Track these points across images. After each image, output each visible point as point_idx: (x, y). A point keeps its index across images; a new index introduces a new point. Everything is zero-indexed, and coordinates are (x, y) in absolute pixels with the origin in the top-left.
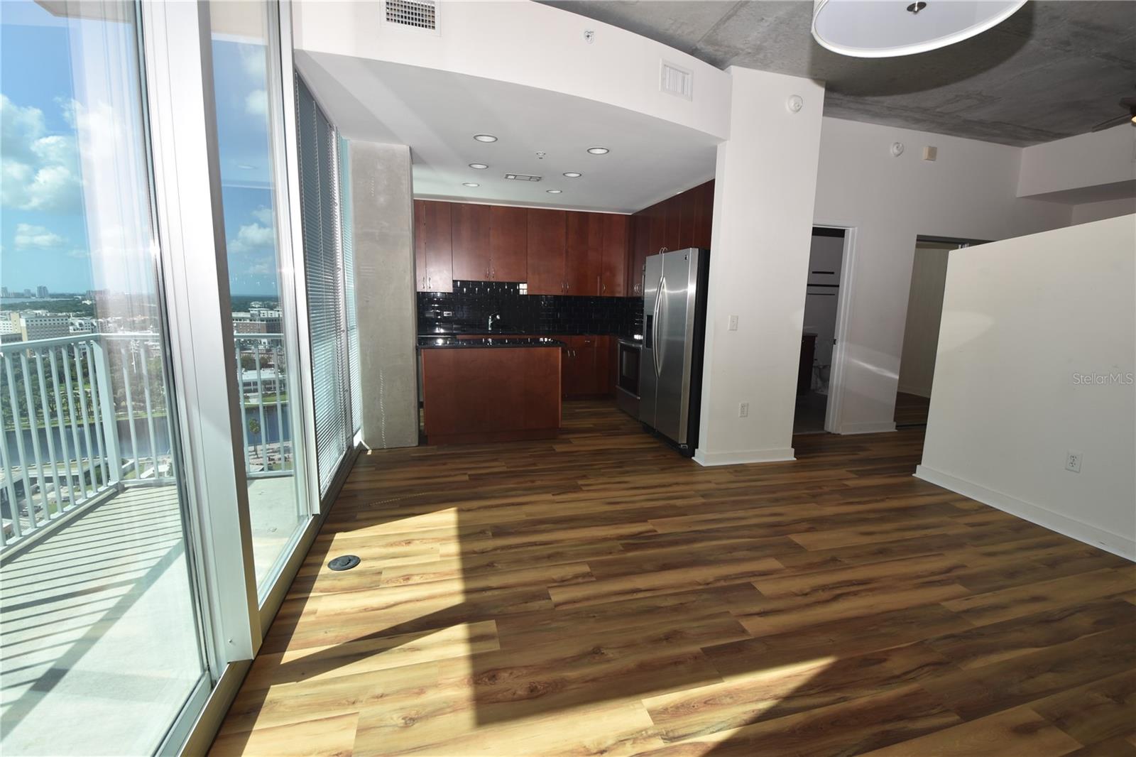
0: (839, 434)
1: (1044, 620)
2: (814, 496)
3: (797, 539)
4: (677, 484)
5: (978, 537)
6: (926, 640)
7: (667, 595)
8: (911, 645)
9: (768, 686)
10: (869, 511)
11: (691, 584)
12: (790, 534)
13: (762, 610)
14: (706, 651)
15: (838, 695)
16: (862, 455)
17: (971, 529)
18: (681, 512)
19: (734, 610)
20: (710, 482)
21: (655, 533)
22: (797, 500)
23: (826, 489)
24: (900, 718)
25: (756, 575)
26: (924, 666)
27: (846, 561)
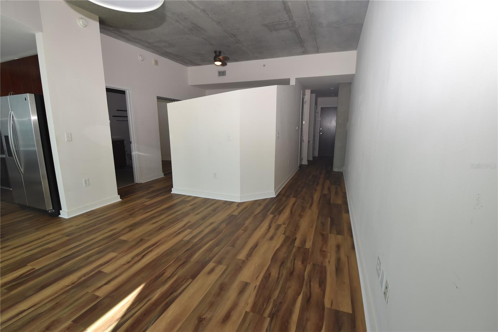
0: (141, 183)
1: (213, 230)
2: (131, 215)
3: (123, 238)
4: (49, 234)
5: (193, 210)
6: (179, 256)
7: (46, 303)
8: (173, 262)
9: (112, 317)
10: (155, 213)
11: (62, 289)
12: (120, 237)
13: (107, 281)
14: (75, 321)
15: (146, 300)
16: (151, 190)
17: (191, 207)
18: (52, 250)
19: (90, 290)
20: (72, 226)
21: (35, 270)
22: (124, 219)
23: (136, 210)
24: (172, 293)
25: (103, 265)
26: (179, 267)
27: (147, 238)
